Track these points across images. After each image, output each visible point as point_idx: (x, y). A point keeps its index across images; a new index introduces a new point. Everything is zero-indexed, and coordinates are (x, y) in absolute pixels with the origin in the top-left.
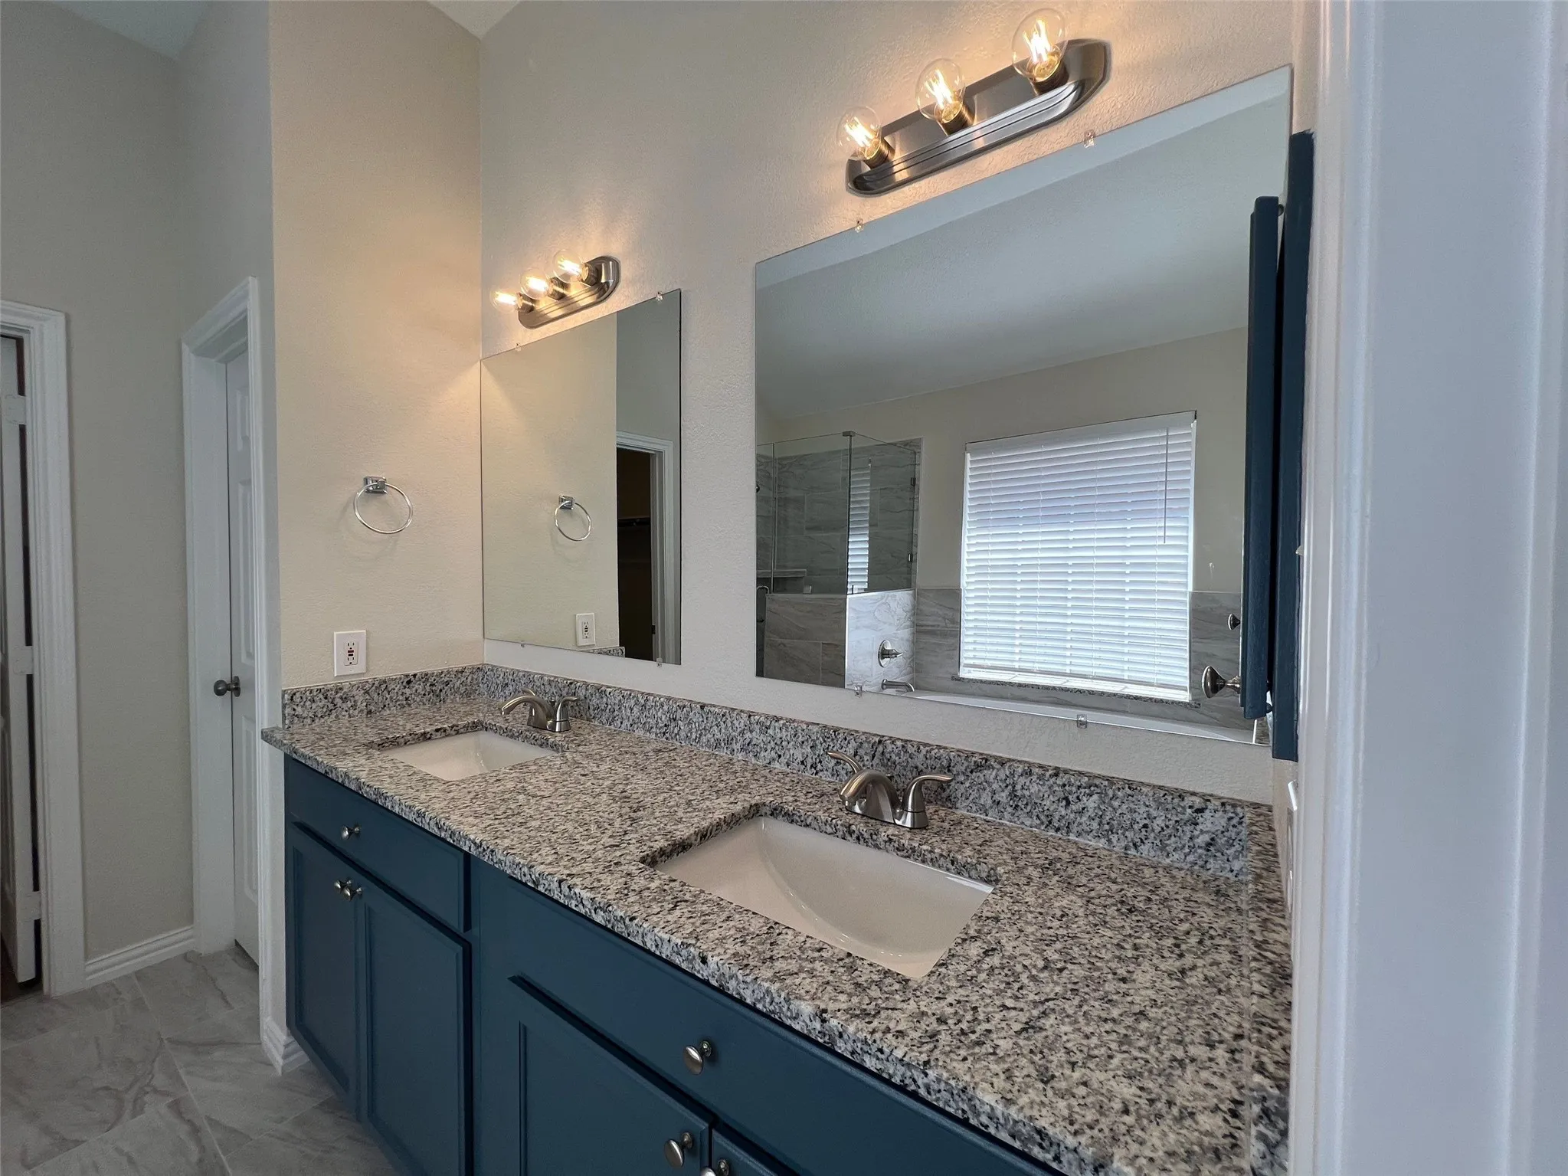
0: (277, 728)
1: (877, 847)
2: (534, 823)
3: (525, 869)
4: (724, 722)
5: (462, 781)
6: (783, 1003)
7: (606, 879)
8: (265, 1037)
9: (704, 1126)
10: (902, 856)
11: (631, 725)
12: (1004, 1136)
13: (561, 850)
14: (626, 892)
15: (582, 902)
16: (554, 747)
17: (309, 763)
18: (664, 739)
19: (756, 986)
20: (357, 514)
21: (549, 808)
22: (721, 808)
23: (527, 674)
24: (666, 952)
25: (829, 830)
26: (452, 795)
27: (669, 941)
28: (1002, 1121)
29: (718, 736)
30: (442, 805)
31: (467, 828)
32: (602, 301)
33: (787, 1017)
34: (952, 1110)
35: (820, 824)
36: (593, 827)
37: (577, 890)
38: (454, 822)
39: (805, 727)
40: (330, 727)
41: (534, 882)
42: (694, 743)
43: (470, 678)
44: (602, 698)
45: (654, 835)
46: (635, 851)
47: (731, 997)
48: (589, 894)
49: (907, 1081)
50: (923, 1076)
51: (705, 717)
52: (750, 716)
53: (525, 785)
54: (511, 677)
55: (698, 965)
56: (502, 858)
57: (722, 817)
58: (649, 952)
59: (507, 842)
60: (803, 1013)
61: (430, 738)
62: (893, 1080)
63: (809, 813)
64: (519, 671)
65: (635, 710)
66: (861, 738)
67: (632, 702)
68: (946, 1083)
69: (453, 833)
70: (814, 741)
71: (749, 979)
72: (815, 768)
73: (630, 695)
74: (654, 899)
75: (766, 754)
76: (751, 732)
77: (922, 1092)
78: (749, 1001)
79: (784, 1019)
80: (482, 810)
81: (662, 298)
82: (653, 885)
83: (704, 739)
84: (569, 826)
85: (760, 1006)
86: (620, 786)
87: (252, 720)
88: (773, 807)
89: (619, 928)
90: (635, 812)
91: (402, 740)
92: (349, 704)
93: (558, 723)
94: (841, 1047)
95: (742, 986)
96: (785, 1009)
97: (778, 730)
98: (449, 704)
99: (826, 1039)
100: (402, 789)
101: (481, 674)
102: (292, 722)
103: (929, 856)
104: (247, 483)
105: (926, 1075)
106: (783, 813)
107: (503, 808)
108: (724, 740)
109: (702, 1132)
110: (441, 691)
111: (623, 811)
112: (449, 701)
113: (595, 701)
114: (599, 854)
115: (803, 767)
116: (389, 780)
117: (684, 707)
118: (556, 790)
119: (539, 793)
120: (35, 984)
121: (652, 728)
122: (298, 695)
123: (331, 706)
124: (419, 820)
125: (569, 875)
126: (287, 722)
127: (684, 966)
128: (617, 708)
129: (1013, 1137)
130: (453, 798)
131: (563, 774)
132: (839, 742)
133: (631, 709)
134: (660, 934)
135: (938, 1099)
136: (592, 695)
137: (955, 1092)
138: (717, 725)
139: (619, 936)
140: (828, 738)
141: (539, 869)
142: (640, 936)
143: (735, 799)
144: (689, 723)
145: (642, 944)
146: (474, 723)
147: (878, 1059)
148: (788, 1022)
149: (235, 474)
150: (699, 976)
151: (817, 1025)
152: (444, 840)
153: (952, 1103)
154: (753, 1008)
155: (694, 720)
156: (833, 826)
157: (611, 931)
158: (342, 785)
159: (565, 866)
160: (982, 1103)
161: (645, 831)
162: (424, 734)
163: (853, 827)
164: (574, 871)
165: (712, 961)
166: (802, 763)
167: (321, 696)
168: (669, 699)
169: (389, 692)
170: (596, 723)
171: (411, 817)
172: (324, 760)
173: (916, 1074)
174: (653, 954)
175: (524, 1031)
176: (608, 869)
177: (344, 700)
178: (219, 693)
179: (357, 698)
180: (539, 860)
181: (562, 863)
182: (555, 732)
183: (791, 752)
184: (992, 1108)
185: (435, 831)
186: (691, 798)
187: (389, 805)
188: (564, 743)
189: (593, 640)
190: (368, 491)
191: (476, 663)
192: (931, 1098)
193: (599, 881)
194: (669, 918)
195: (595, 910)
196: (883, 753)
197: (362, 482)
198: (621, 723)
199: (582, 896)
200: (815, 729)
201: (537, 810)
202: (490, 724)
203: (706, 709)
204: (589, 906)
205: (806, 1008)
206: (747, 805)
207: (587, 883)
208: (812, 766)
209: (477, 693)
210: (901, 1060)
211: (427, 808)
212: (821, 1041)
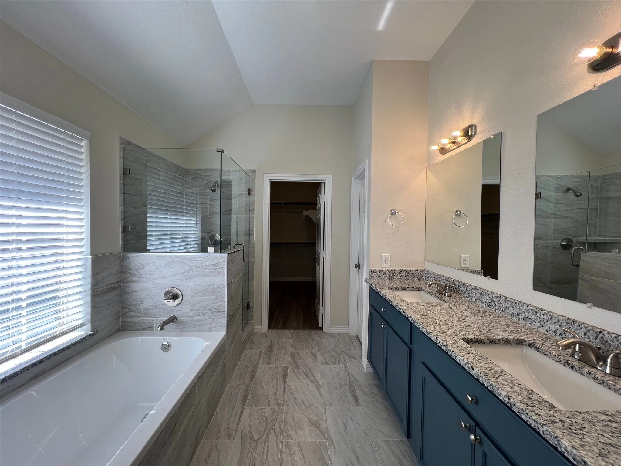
0: (368, 279)
1: (582, 374)
2: (430, 319)
3: (425, 329)
4: (516, 306)
5: (412, 303)
6: (496, 389)
7: (448, 340)
8: (363, 361)
9: (474, 424)
10: (597, 383)
11: (476, 300)
12: (570, 458)
13: (437, 329)
14: (454, 344)
15: (439, 343)
16: (444, 301)
17: (375, 289)
18: (489, 308)
19: (488, 381)
20: (389, 221)
21: (437, 317)
22: (502, 335)
23: (439, 275)
24: (462, 364)
25: (557, 360)
26: (409, 306)
27: (463, 360)
28: (569, 452)
29: (513, 311)
30: (406, 307)
31: (411, 315)
32: (469, 141)
33: (497, 394)
34: (551, 443)
35: (552, 356)
36: (449, 326)
37: (438, 339)
38: (408, 312)
39: (556, 316)
40: (380, 281)
41: (427, 334)
42: (502, 312)
43: (420, 273)
44: (465, 287)
45: (470, 334)
46: (461, 336)
47: (480, 383)
48: (442, 341)
49: (536, 428)
50: (542, 427)
51: (507, 303)
52: (528, 306)
53: (431, 309)
54: (433, 275)
55: (471, 370)
56: (419, 325)
57: (501, 338)
58: (457, 362)
59: (421, 321)
60: (503, 394)
61: (405, 290)
62: (531, 425)
63: (546, 350)
64: (436, 273)
65: (477, 294)
66: (589, 327)
67: (476, 291)
68: (550, 433)
69: (407, 315)
70: (561, 323)
71: (486, 379)
72: (562, 336)
73: (476, 288)
74: (463, 350)
75: (536, 324)
76: (529, 313)
77: (541, 433)
78: (486, 385)
79: (497, 395)
80: (416, 312)
81: (493, 137)
82: (463, 346)
83: (506, 311)
84: (441, 323)
85: (489, 388)
86: (464, 318)
87: (363, 276)
88: (529, 343)
89: (449, 353)
90: (466, 326)
91: (398, 288)
92: (385, 275)
93: (447, 293)
94: (514, 409)
95: (484, 380)
96: (497, 391)
97: (542, 315)
98: (413, 281)
99: (510, 405)
100: (396, 301)
101: (423, 272)
102: (371, 278)
103: (612, 387)
104: (364, 212)
105: (543, 427)
106: (534, 347)
107: (422, 313)
108: (515, 314)
109: (473, 426)
110: (410, 276)
111: (462, 325)
112: (413, 280)
113: (462, 288)
114: (448, 333)
115: (555, 334)
116: (393, 298)
117: (498, 297)
118: (440, 313)
119: (435, 312)
120: (322, 328)
121: (484, 302)
122: (373, 271)
123: (380, 275)
124: (399, 310)
125: (437, 335)
126: (370, 277)
127: (467, 369)
128: (470, 292)
129: (574, 459)
130: (409, 307)
131: (444, 309)
132: (576, 327)
133: (476, 294)
134: (461, 358)
135: (547, 437)
136: (461, 286)
137: (553, 437)
138: (512, 307)
139: (449, 355)
140: (570, 324)
141: (429, 330)
142: (455, 357)
143: (511, 335)
144: (500, 304)
145: (455, 359)
146: (419, 288)
147: (526, 417)
148: (498, 396)
149: (361, 210)
150: (471, 373)
151: (507, 399)
152: (405, 317)
153: (551, 440)
154: (487, 388)
155: (502, 303)
156: (559, 358)
157: (447, 353)
158: (382, 296)
159: (436, 332)
160: (563, 444)
161: (467, 332)
162: (404, 288)
163: (570, 362)
164: (439, 334)
165: (475, 370)
166: (555, 332)
167: (378, 272)
168: (491, 292)
169: (395, 274)
170: (462, 296)
171: (398, 309)
172: (378, 289)
173: (540, 426)
174: (458, 363)
175: (424, 378)
176: (450, 337)
177: (384, 274)
178: (356, 267)
179: (387, 274)
180: (430, 328)
181: (436, 331)
182: (446, 296)
183: (549, 326)
184: (566, 447)
185: (403, 313)
186: (491, 329)
187: (392, 304)
188: (447, 300)
189: (468, 266)
190: (392, 214)
191: (422, 269)
192: (545, 436)
193: (446, 339)
194: (465, 355)
195: (443, 346)
196: (602, 338)
197: (390, 211)
198: (472, 298)
199: (440, 341)
200: (562, 318)
201: (433, 316)
202: (424, 289)
203: (507, 299)
204: (441, 344)
205: (504, 393)
206: (516, 338)
207: (442, 338)
208: (560, 335)
209: (422, 278)
210: (534, 420)
211: (402, 307)
212: (508, 405)
